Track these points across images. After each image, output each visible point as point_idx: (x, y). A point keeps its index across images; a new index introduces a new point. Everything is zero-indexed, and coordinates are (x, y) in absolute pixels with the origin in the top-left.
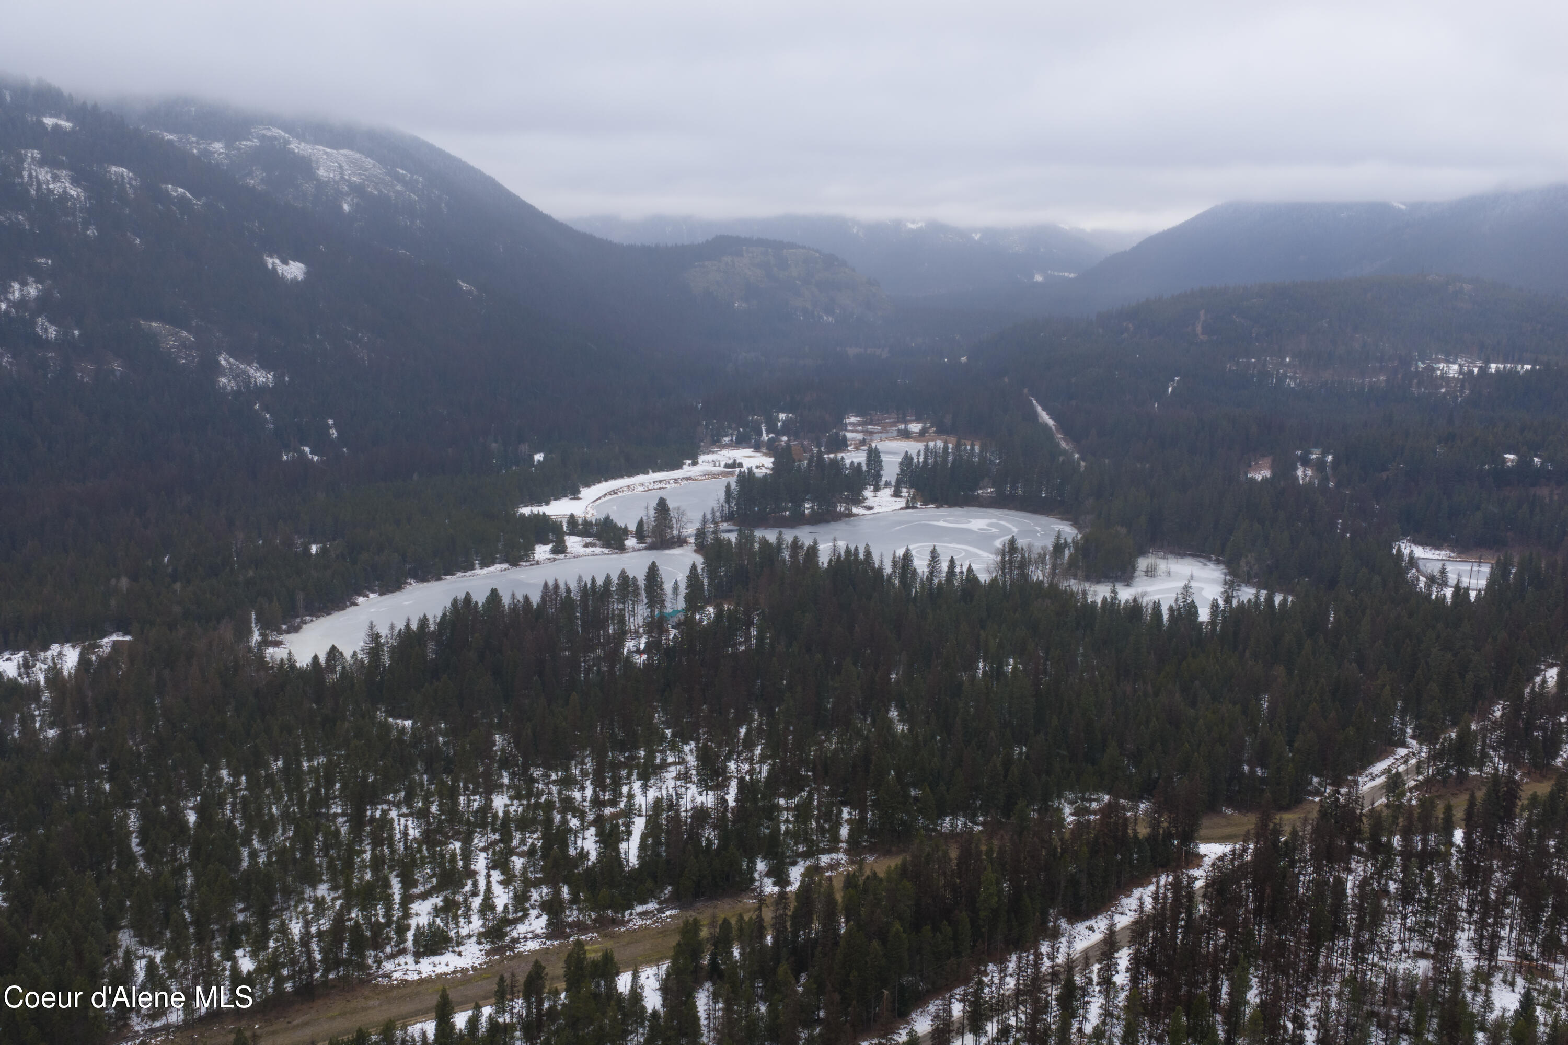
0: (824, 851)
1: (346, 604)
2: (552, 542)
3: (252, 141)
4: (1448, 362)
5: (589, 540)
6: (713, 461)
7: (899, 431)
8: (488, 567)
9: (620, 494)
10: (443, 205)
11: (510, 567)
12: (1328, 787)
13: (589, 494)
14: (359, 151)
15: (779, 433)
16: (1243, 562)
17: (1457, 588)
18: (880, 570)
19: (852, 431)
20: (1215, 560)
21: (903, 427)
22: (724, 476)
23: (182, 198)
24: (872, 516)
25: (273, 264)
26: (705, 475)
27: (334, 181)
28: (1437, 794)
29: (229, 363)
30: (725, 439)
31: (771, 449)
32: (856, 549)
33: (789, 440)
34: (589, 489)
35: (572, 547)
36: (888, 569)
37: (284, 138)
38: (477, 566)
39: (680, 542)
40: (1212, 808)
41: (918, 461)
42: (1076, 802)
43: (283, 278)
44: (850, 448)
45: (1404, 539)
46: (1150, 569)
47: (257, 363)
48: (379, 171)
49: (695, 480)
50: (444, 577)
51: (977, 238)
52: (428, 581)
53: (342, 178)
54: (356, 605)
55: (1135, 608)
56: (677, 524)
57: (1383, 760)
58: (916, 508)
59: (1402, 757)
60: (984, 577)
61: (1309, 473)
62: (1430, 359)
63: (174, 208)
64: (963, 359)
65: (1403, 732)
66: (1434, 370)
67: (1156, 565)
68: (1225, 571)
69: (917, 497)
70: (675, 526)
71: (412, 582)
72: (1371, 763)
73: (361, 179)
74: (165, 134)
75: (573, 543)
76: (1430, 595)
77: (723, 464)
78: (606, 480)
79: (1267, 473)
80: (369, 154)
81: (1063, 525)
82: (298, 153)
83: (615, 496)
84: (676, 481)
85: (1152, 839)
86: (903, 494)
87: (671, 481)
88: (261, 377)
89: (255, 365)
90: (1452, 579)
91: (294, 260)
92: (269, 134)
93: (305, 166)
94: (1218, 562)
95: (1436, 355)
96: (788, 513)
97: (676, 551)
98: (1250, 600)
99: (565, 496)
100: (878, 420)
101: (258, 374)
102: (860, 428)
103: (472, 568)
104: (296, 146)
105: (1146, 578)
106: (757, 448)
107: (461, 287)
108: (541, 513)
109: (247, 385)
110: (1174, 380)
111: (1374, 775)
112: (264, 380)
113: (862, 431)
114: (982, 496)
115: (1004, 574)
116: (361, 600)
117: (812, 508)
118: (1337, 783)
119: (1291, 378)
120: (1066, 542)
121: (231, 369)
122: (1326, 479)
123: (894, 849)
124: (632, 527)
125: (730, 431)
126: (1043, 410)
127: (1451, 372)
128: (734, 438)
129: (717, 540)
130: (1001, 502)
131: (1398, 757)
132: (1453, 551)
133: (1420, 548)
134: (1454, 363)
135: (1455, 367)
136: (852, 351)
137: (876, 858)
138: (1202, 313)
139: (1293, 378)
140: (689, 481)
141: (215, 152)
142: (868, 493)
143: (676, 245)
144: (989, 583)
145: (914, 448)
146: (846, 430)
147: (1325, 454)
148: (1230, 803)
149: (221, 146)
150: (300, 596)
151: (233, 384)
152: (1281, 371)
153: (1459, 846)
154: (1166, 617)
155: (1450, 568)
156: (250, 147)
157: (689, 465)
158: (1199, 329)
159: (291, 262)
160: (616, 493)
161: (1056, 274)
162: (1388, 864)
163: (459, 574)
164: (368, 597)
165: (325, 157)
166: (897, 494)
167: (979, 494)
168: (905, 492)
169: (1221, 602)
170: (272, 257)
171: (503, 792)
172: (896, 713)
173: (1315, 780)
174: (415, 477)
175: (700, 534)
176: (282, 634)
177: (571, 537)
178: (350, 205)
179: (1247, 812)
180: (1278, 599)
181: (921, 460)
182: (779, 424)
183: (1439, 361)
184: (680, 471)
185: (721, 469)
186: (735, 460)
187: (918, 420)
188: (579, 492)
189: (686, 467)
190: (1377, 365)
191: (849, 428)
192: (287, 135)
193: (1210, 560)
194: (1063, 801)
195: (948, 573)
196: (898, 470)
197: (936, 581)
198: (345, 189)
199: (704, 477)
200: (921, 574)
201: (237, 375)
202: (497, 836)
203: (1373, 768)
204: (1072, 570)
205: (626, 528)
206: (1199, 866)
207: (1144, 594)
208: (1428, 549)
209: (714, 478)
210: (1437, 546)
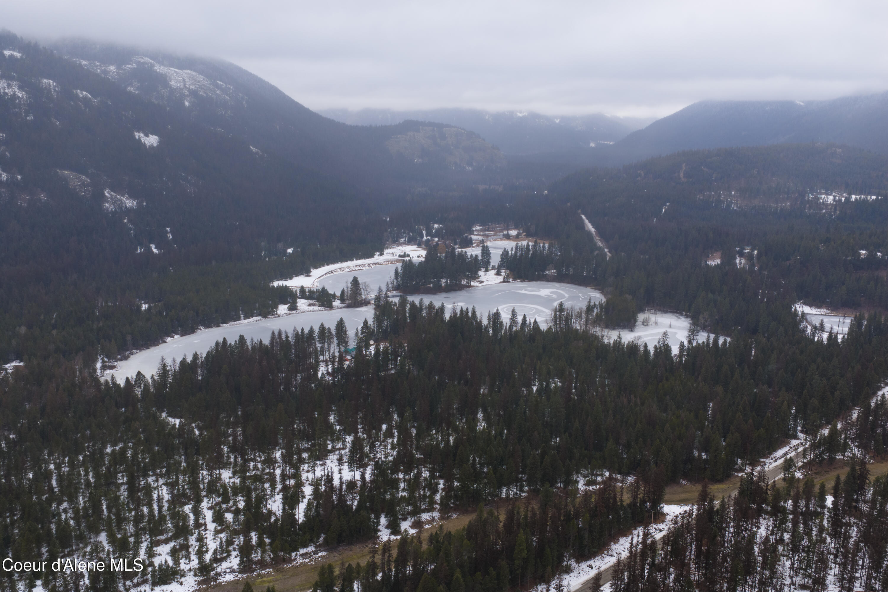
0: (424, 511)
1: (159, 342)
2: (289, 303)
3: (132, 65)
4: (827, 194)
5: (311, 302)
6: (393, 253)
7: (504, 235)
8: (249, 318)
9: (335, 273)
10: (244, 102)
11: (262, 319)
12: (747, 466)
13: (316, 273)
14: (195, 71)
15: (433, 236)
16: (701, 317)
17: (830, 333)
18: (481, 322)
19: (477, 235)
20: (685, 315)
21: (506, 232)
22: (398, 262)
23: (85, 98)
24: (482, 287)
25: (139, 136)
26: (386, 262)
27: (180, 88)
28: (816, 471)
29: (110, 195)
30: (401, 239)
31: (428, 245)
32: (467, 309)
33: (438, 241)
34: (317, 270)
35: (301, 306)
36: (485, 322)
37: (151, 63)
38: (242, 318)
39: (366, 303)
40: (673, 480)
41: (512, 254)
42: (588, 477)
43: (145, 145)
44: (474, 245)
45: (799, 302)
46: (645, 321)
47: (128, 194)
48: (206, 82)
49: (381, 264)
50: (221, 325)
51: (557, 122)
52: (211, 327)
53: (185, 86)
54: (165, 342)
55: (633, 348)
56: (364, 292)
57: (783, 448)
58: (509, 282)
59: (794, 446)
60: (543, 327)
61: (743, 261)
62: (817, 192)
63: (80, 104)
64: (546, 192)
65: (795, 430)
66: (819, 199)
67: (649, 318)
68: (691, 322)
69: (510, 275)
70: (363, 293)
71: (202, 328)
72: (775, 450)
73: (196, 87)
74: (81, 61)
75: (302, 304)
76: (814, 339)
77: (398, 255)
78: (328, 265)
79: (718, 261)
80: (201, 72)
81: (595, 293)
82: (159, 72)
83: (332, 274)
84: (369, 265)
85: (632, 505)
86: (502, 274)
87: (366, 265)
88: (129, 203)
89: (126, 196)
90: (827, 327)
91: (152, 134)
92: (142, 61)
93: (163, 80)
94: (687, 316)
95: (820, 190)
96: (431, 285)
97: (363, 309)
98: (703, 342)
99: (302, 274)
100: (493, 228)
101: (128, 201)
102: (481, 233)
103: (239, 319)
104: (159, 68)
105: (643, 326)
106: (419, 245)
107: (252, 150)
108: (284, 285)
109: (121, 208)
110: (666, 205)
111: (776, 458)
112: (131, 205)
113: (483, 235)
114: (548, 275)
115: (556, 324)
116: (169, 339)
117: (446, 282)
118: (753, 464)
119: (734, 203)
120: (595, 304)
121: (112, 199)
122: (753, 265)
123: (470, 509)
124: (338, 294)
125: (405, 235)
126: (590, 222)
127: (829, 200)
128: (407, 239)
129: (387, 302)
130: (560, 278)
131: (792, 446)
132: (828, 310)
133: (809, 308)
134: (831, 195)
135: (831, 197)
136: (481, 187)
137: (458, 515)
138: (684, 165)
139: (736, 204)
140: (377, 265)
141: (111, 71)
142: (481, 273)
143: (382, 125)
144: (546, 330)
145: (510, 245)
146: (473, 234)
147: (753, 250)
148: (686, 477)
149: (114, 68)
150: (129, 338)
151: (112, 207)
152: (729, 199)
153: (829, 508)
154: (652, 352)
155: (826, 320)
156: (131, 68)
157: (378, 256)
158: (682, 175)
159: (150, 135)
160: (332, 273)
161: (602, 142)
162: (784, 521)
163: (231, 323)
164: (174, 337)
165: (175, 74)
166: (498, 273)
167: (547, 274)
168: (503, 272)
169: (686, 343)
170: (139, 132)
171: (230, 468)
172: (482, 415)
173: (740, 461)
174: (214, 263)
175: (378, 298)
176: (116, 361)
177: (302, 300)
178: (189, 102)
179: (696, 483)
180: (721, 341)
181: (513, 253)
182: (434, 231)
183: (822, 194)
184: (372, 259)
185: (397, 258)
186: (405, 253)
187: (516, 228)
188: (310, 272)
189: (376, 257)
190: (786, 196)
191: (475, 233)
192: (153, 62)
193: (682, 315)
194: (580, 475)
195: (522, 324)
196: (499, 259)
197: (514, 329)
198: (187, 92)
199: (386, 263)
200: (505, 325)
201: (114, 202)
202: (220, 499)
203: (776, 453)
204: (598, 321)
205: (334, 294)
206: (663, 522)
207: (639, 338)
208: (813, 308)
209: (392, 263)
210: (818, 307)
